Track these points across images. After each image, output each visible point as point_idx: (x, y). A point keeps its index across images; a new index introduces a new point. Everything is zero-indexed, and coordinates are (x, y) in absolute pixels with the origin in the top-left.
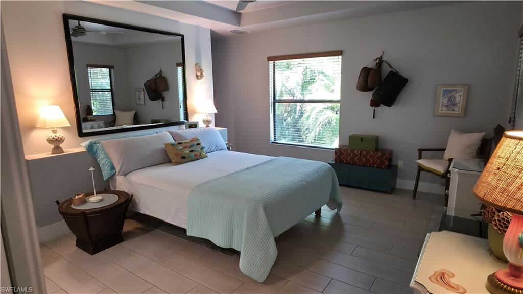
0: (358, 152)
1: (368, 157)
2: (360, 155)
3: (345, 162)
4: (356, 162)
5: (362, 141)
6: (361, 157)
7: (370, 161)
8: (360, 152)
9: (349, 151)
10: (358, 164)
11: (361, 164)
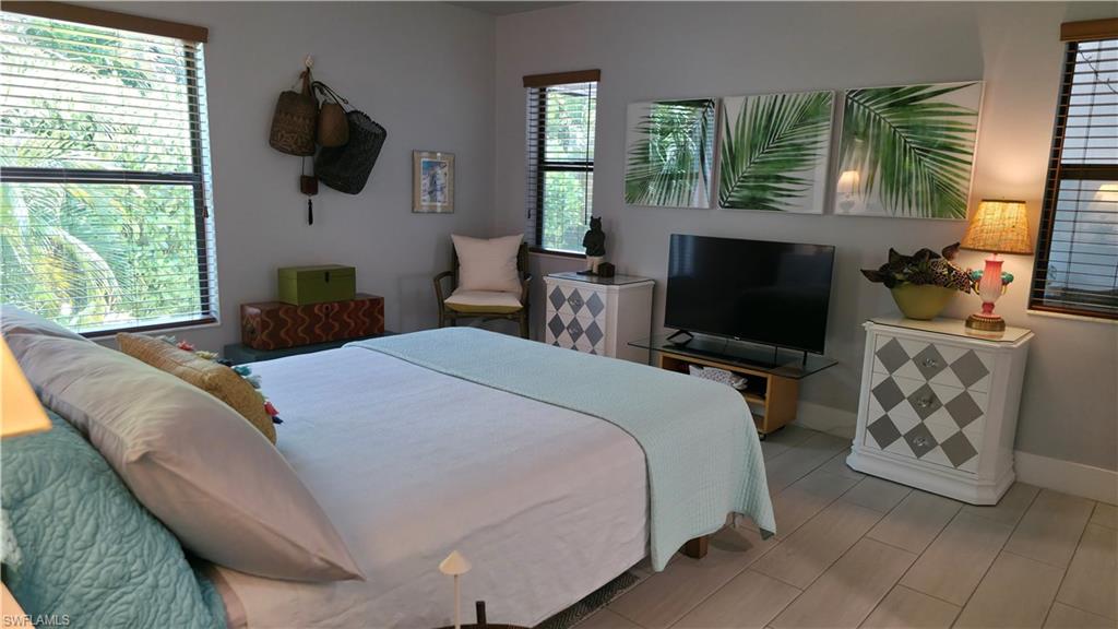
0: (320, 310)
1: (345, 317)
2: (327, 315)
3: (291, 343)
4: (319, 335)
5: (327, 280)
6: (330, 320)
7: (349, 325)
8: (327, 308)
9: (299, 312)
10: (324, 340)
11: (330, 338)
